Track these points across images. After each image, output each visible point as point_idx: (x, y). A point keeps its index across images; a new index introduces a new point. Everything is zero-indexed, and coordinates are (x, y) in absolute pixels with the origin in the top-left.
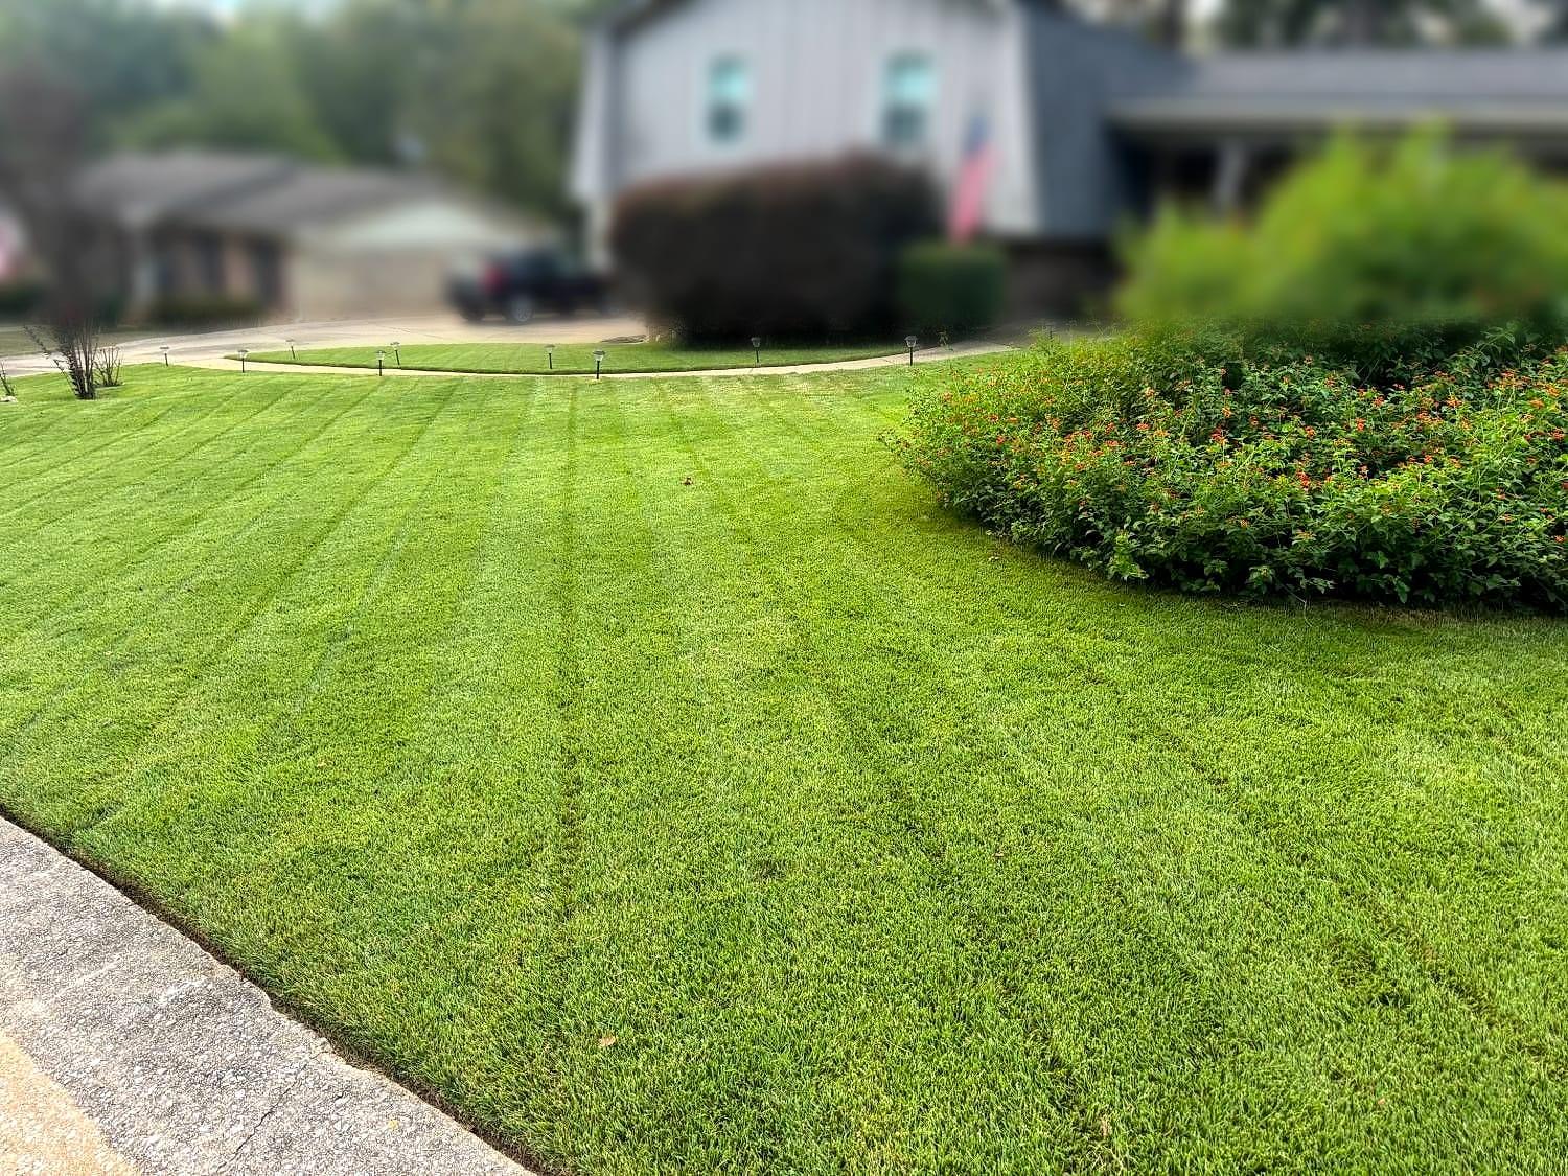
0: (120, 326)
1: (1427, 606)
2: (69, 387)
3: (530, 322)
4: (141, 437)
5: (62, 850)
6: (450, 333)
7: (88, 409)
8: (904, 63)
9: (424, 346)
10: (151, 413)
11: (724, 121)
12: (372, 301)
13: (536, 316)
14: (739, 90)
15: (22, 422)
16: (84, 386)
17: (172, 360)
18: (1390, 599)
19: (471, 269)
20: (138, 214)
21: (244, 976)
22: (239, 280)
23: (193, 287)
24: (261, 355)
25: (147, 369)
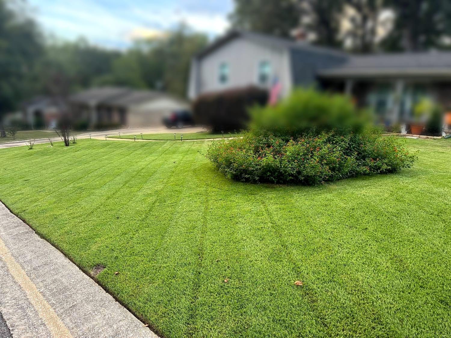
0: (88, 130)
1: (281, 184)
2: (64, 144)
3: (182, 128)
4: (73, 154)
5: (17, 216)
6: (163, 131)
7: (66, 148)
8: (263, 64)
9: (153, 134)
10: (78, 149)
11: (223, 79)
12: (147, 122)
13: (184, 126)
14: (227, 71)
15: (50, 151)
16: (67, 144)
17: (92, 138)
18: (272, 182)
19: (168, 115)
20: (93, 103)
21: (33, 230)
22: (116, 118)
23: (105, 120)
24: (113, 136)
25: (86, 140)
